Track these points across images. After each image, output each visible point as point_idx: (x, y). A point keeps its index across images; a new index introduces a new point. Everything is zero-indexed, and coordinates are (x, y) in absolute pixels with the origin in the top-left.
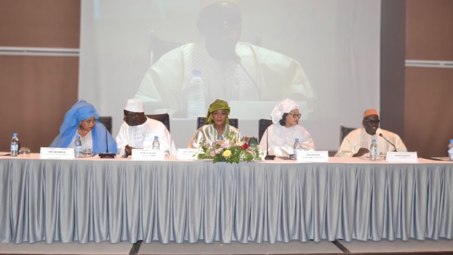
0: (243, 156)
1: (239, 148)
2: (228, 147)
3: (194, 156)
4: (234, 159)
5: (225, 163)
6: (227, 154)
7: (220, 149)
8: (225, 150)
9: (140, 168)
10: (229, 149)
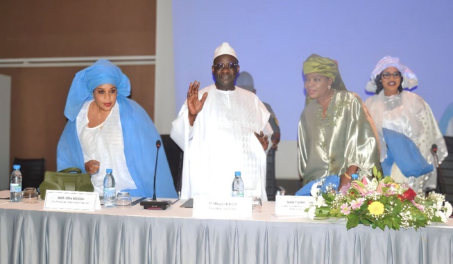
0: (407, 215)
1: (395, 197)
2: (376, 195)
3: (307, 210)
4: (389, 221)
5: (369, 228)
6: (376, 209)
7: (361, 201)
8: (369, 202)
9: (207, 232)
10: (378, 200)
